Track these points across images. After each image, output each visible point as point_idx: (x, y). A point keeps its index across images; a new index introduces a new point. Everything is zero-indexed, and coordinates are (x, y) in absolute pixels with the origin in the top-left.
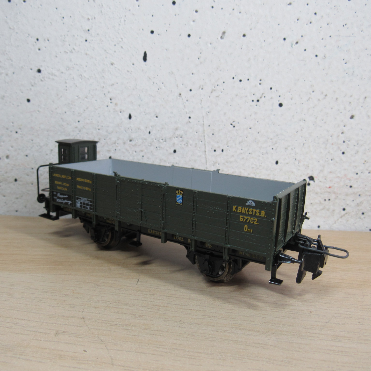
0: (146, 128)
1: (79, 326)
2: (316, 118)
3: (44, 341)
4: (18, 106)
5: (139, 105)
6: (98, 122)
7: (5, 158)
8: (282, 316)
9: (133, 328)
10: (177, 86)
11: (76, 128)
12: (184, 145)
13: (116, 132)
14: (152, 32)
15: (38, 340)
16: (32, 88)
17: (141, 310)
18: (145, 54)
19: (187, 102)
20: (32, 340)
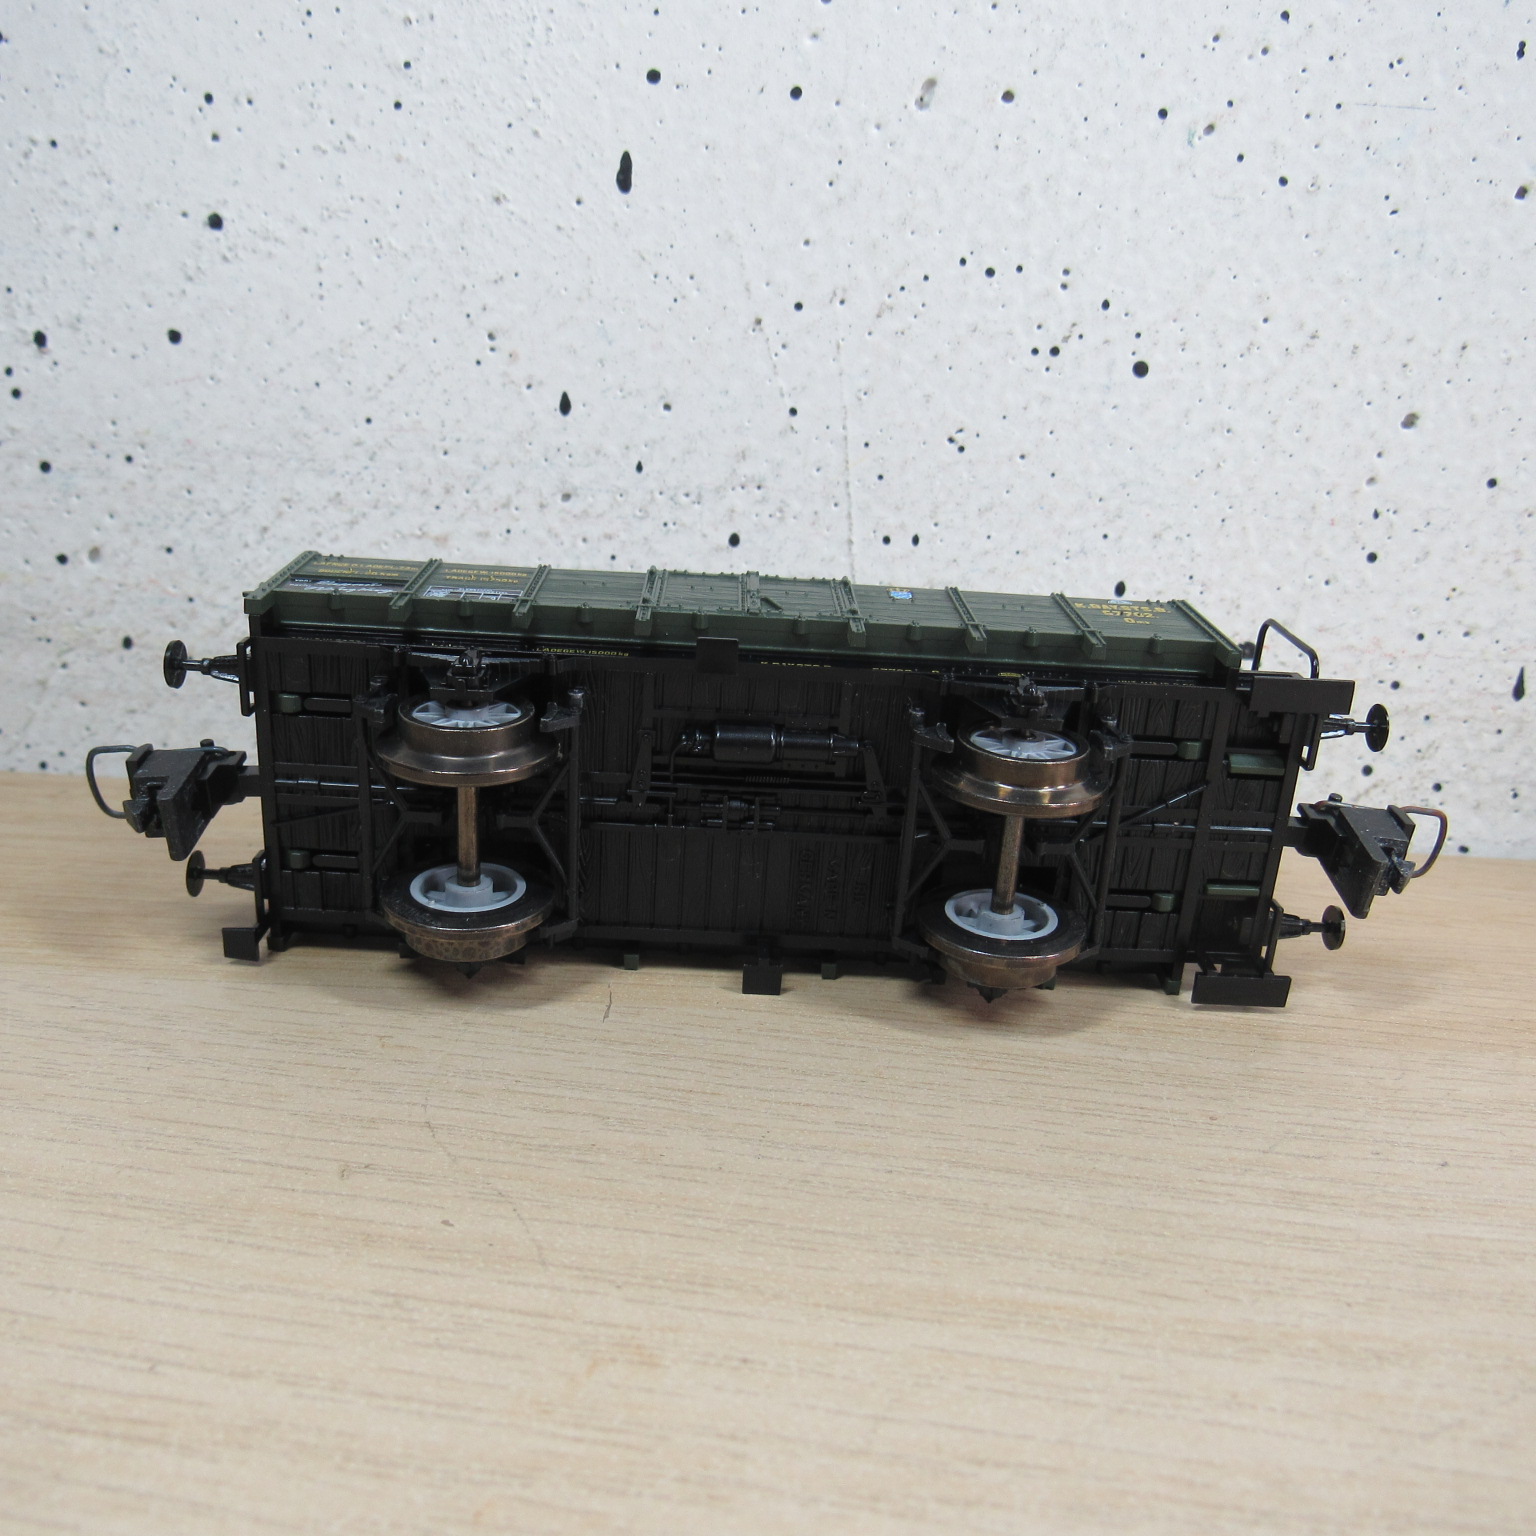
0: (627, 448)
1: (416, 1150)
2: (1274, 422)
3: (304, 1191)
4: (134, 357)
5: (602, 362)
6: (443, 424)
7: (84, 557)
8: (1112, 1130)
9: (603, 1158)
10: (748, 290)
11: (359, 443)
12: (771, 516)
13: (512, 465)
15: (286, 1190)
16: (189, 287)
17: (626, 1104)
18: (626, 162)
19: (782, 352)
20: (266, 1190)
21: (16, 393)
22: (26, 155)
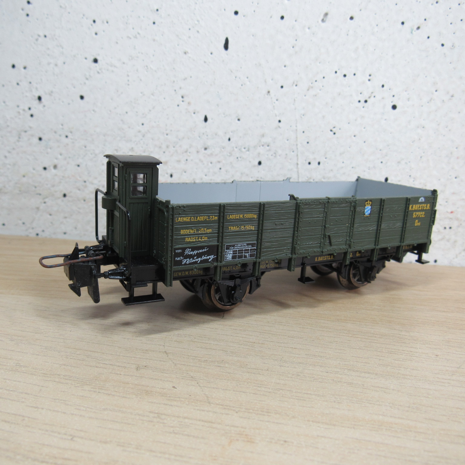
0: (225, 133)
1: (162, 361)
2: (439, 125)
3: (124, 375)
4: (69, 104)
5: (218, 105)
6: (166, 125)
7: (52, 168)
8: (402, 359)
9: (227, 365)
10: (265, 82)
11: (139, 132)
12: (272, 155)
13: (188, 139)
14: (236, 13)
15: (118, 374)
16: (87, 82)
17: (233, 346)
18: (227, 41)
19: (276, 102)
20: (111, 374)
21: (32, 116)
22: (37, 40)
